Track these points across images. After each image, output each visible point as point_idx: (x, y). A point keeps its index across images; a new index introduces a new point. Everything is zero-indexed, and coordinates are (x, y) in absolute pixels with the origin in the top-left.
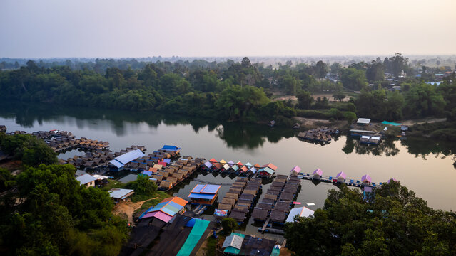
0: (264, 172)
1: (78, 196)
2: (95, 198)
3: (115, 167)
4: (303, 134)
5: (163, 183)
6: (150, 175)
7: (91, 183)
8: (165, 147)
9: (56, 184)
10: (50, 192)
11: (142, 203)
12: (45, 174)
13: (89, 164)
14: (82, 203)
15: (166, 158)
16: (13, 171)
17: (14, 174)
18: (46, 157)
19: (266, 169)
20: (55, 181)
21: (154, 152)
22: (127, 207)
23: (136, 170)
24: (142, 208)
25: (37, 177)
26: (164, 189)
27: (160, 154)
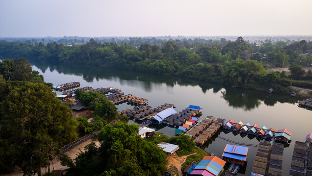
0: (282, 137)
1: (143, 152)
2: (155, 154)
3: (157, 121)
4: (303, 102)
5: (197, 139)
6: (185, 131)
7: (143, 135)
8: (191, 106)
9: (129, 141)
10: (124, 148)
11: (185, 157)
12: (120, 132)
13: (137, 116)
14: (145, 157)
15: (192, 116)
16: (88, 118)
17: (89, 121)
18: (110, 110)
19: (283, 135)
20: (127, 139)
21: (183, 111)
22: (175, 160)
23: (172, 124)
24: (187, 163)
25: (114, 134)
26: (199, 144)
27: (188, 112)
